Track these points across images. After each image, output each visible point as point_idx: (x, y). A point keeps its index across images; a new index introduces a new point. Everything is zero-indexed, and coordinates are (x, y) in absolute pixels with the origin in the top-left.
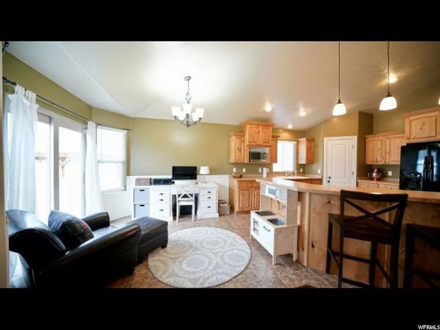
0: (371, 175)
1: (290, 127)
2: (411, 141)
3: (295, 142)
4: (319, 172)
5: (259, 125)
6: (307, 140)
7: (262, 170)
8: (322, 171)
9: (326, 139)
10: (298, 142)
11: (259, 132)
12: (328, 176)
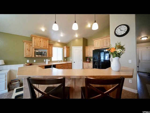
0: (87, 61)
1: (59, 41)
2: (96, 49)
3: (63, 48)
4: (71, 60)
5: (41, 38)
6: (66, 47)
7: (46, 60)
8: (72, 60)
9: (73, 47)
10: (64, 48)
11: (41, 41)
12: (74, 62)
